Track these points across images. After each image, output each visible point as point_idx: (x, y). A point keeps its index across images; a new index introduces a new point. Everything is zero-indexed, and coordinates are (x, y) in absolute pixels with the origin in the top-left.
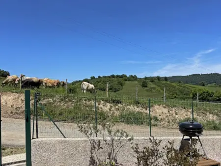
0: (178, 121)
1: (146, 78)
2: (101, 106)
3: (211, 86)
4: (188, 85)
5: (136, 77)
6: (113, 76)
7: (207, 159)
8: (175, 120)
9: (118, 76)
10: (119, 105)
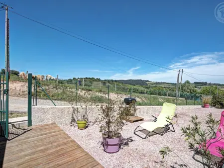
1: (105, 80)
2: (79, 92)
5: (100, 79)
7: (137, 117)
10: (90, 92)
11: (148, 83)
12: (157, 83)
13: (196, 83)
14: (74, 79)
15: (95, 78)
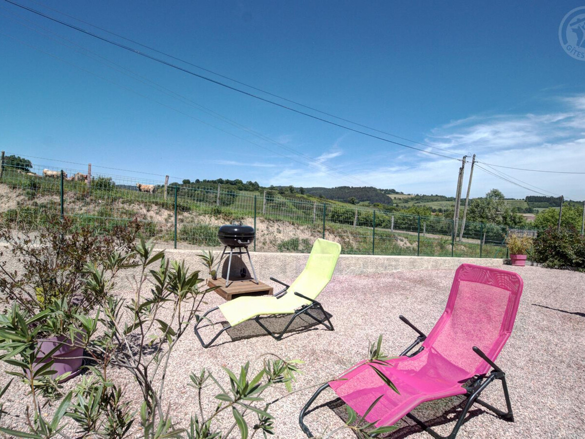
0: (279, 242)
1: (272, 188)
3: (363, 205)
4: (332, 201)
5: (258, 185)
6: (221, 181)
7: (258, 284)
8: (275, 241)
9: (228, 182)
11: (392, 196)
12: (419, 198)
13: (530, 199)
14: (186, 182)
15: (245, 182)
